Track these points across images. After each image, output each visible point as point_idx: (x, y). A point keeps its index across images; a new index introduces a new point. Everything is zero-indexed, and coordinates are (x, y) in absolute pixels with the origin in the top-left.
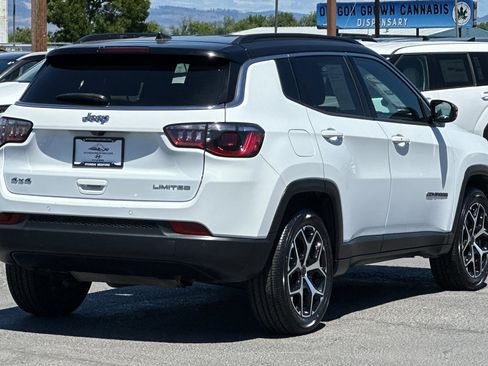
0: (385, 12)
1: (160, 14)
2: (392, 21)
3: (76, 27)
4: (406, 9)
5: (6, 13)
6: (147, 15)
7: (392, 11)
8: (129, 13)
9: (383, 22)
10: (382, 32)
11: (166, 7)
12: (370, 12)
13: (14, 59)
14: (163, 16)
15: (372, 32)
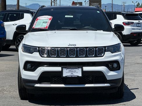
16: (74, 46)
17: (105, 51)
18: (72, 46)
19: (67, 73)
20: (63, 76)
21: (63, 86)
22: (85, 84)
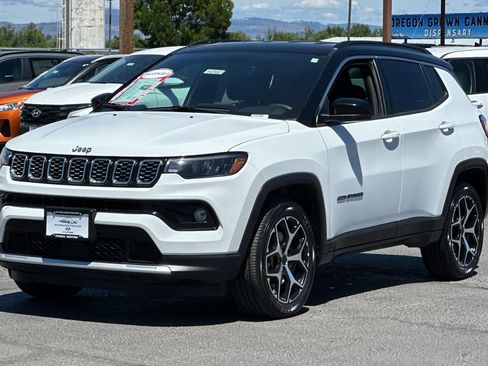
0: (450, 23)
1: (248, 25)
2: (456, 32)
3: (164, 35)
4: (470, 21)
5: (103, 23)
6: (229, 24)
7: (457, 22)
8: (212, 23)
9: (449, 32)
10: (447, 42)
11: (255, 19)
12: (436, 23)
13: (88, 61)
14: (252, 27)
15: (438, 42)
16: (84, 154)
17: (162, 171)
18: (81, 153)
19: (56, 227)
20: (48, 234)
21: (38, 260)
22: (90, 262)
